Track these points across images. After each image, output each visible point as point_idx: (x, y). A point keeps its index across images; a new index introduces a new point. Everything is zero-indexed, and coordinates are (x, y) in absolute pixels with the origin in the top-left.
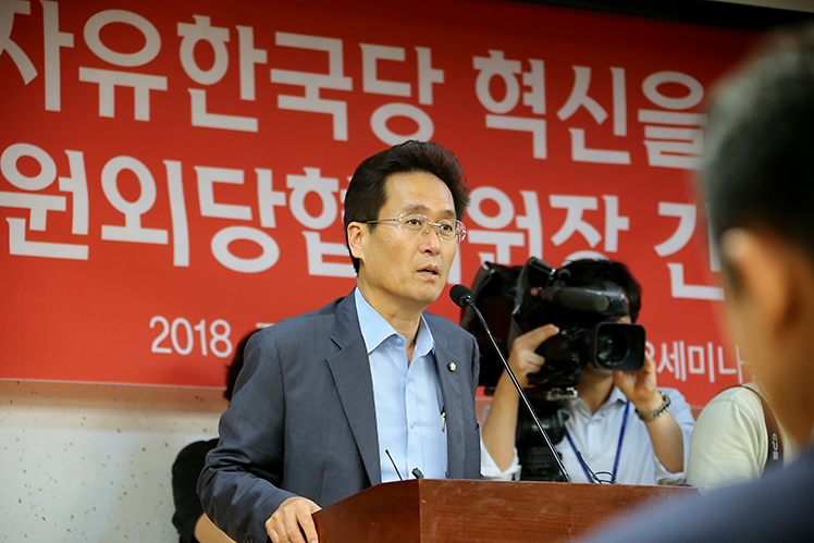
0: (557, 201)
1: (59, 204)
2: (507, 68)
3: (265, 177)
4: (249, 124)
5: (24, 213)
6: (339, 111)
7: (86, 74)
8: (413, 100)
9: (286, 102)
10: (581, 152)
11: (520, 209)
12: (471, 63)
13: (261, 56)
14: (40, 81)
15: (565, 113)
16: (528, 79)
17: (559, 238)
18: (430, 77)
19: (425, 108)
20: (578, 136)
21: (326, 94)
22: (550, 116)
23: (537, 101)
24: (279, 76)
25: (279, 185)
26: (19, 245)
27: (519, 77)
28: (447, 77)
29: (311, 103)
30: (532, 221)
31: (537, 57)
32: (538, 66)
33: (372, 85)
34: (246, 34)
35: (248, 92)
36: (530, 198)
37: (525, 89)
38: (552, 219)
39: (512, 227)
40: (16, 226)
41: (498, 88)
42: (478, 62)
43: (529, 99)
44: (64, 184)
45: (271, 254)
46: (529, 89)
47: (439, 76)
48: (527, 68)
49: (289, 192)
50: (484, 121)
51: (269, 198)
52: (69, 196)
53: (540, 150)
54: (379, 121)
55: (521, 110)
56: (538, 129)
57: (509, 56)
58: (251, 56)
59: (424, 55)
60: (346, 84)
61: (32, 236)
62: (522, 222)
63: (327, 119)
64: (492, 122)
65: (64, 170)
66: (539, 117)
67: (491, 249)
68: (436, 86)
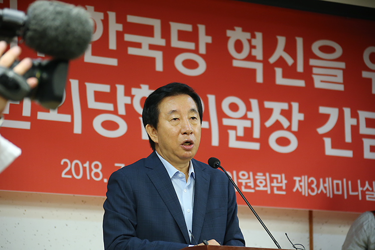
0: (268, 105)
2: (244, 36)
3: (120, 89)
4: (113, 62)
6: (158, 56)
8: (196, 51)
9: (132, 51)
10: (280, 80)
11: (249, 108)
12: (225, 33)
13: (120, 27)
15: (272, 60)
16: (254, 42)
17: (268, 124)
18: (205, 39)
19: (202, 56)
20: (279, 71)
21: (152, 47)
22: (265, 61)
23: (258, 53)
24: (128, 38)
25: (128, 93)
27: (250, 41)
28: (213, 40)
29: (144, 52)
30: (255, 114)
31: (259, 31)
32: (259, 35)
33: (176, 43)
34: (112, 16)
35: (113, 45)
36: (254, 103)
37: (252, 47)
38: (266, 114)
39: (245, 117)
41: (239, 46)
42: (229, 33)
43: (254, 52)
45: (123, 128)
46: (254, 47)
47: (209, 40)
48: (253, 36)
49: (132, 97)
50: (231, 63)
51: (122, 100)
53: (260, 79)
54: (178, 62)
55: (250, 58)
56: (259, 68)
57: (244, 30)
58: (115, 27)
59: (202, 29)
60: (162, 42)
62: (250, 115)
63: (152, 60)
64: (236, 64)
66: (259, 61)
67: (234, 128)
68: (207, 45)
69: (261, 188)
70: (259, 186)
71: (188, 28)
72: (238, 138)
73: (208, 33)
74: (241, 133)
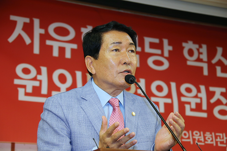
0: (212, 89)
1: (37, 84)
2: (194, 47)
5: (24, 87)
7: (48, 42)
8: (162, 55)
10: (219, 74)
11: (199, 91)
12: (181, 45)
14: (32, 45)
15: (214, 61)
16: (201, 50)
17: (213, 101)
18: (167, 48)
19: (166, 58)
20: (218, 69)
22: (209, 62)
23: (204, 57)
26: (22, 97)
27: (198, 50)
28: (173, 48)
30: (203, 94)
31: (204, 43)
32: (204, 47)
33: (148, 50)
36: (203, 88)
37: (200, 53)
38: (210, 95)
39: (196, 97)
40: (21, 91)
41: (191, 53)
42: (184, 44)
43: (201, 57)
44: (39, 77)
46: (202, 53)
47: (171, 48)
48: (201, 47)
50: (186, 63)
52: (41, 81)
53: (206, 73)
54: (150, 62)
55: (199, 60)
56: (205, 66)
57: (195, 43)
59: (166, 42)
60: (139, 49)
61: (27, 94)
62: (199, 95)
64: (189, 63)
65: (39, 72)
66: (205, 62)
67: (189, 103)
68: (170, 52)
69: (209, 142)
70: (207, 141)
71: (156, 41)
72: (192, 110)
73: (170, 44)
74: (193, 106)
